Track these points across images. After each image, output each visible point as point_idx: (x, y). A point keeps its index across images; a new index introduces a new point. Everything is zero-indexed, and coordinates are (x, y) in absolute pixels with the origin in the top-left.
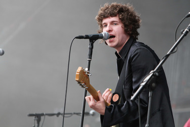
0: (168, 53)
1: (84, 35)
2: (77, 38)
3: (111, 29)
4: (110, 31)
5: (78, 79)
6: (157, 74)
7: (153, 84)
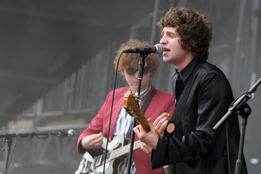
2: (126, 52)
4: (164, 44)
5: (126, 107)
6: (249, 95)
7: (246, 109)
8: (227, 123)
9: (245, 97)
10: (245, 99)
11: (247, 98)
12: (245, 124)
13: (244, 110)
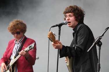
4: (68, 20)
5: (49, 37)
6: (101, 37)
7: (100, 43)
10: (99, 39)
11: (100, 39)
12: (100, 49)
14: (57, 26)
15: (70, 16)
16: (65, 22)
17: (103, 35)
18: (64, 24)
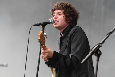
0: (111, 31)
1: (38, 23)
2: (33, 26)
3: (56, 17)
4: (55, 18)
6: (101, 45)
7: (99, 52)
8: (88, 60)
9: (98, 46)
10: (98, 47)
11: (99, 46)
12: (98, 60)
13: (97, 53)
14: (40, 24)
15: (58, 13)
16: (51, 20)
17: (103, 42)
18: (49, 23)
